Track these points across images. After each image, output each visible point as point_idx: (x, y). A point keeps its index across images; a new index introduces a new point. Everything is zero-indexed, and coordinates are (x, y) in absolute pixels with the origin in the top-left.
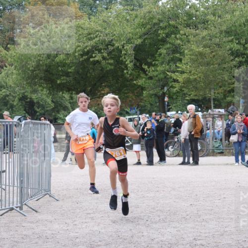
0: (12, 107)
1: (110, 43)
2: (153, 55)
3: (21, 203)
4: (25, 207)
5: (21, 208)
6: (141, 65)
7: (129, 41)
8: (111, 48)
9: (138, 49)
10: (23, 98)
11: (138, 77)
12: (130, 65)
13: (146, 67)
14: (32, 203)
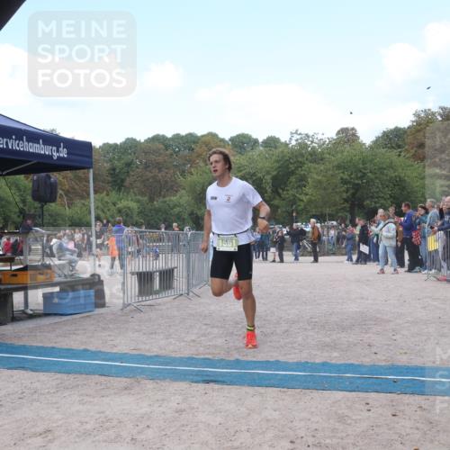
0: (184, 219)
1: (254, 174)
2: (285, 183)
3: (188, 290)
4: (191, 294)
5: (188, 294)
6: (277, 190)
7: (268, 173)
8: (254, 178)
9: (274, 179)
10: (191, 214)
11: (274, 198)
12: (269, 190)
13: (281, 191)
14: (196, 290)
